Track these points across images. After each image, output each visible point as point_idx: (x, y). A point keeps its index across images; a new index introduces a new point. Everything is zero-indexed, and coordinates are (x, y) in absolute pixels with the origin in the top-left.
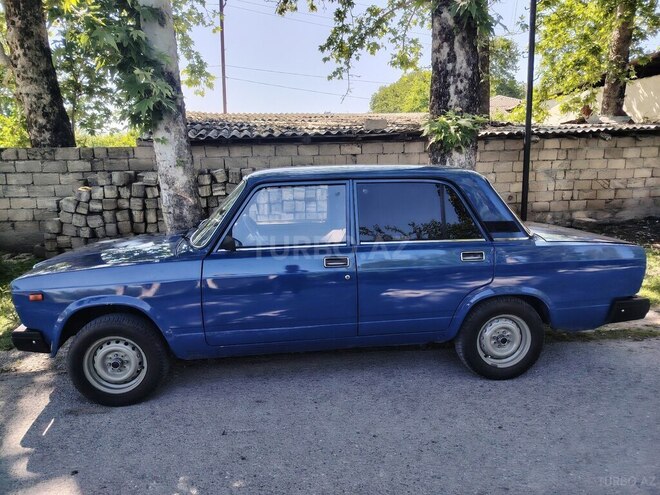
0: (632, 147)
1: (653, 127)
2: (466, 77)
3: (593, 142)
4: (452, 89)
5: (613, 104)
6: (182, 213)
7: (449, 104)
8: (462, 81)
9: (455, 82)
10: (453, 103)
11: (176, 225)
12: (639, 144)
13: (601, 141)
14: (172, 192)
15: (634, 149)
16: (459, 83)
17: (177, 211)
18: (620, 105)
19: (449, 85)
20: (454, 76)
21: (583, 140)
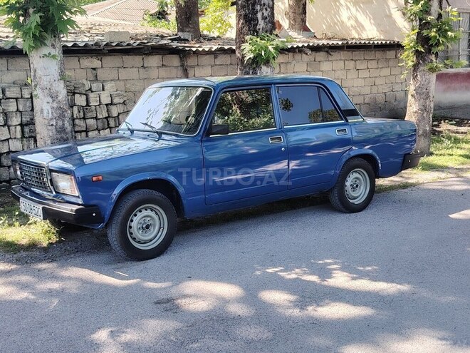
0: (326, 61)
1: (340, 43)
2: (268, 6)
3: (298, 56)
4: (259, 16)
5: (299, 20)
6: (63, 124)
7: (258, 27)
8: (266, 10)
9: (261, 10)
10: (261, 27)
11: (59, 136)
12: (330, 58)
13: (304, 55)
14: (55, 105)
15: (327, 63)
16: (264, 11)
17: (60, 123)
18: (304, 21)
19: (257, 12)
20: (261, 5)
21: (291, 54)
